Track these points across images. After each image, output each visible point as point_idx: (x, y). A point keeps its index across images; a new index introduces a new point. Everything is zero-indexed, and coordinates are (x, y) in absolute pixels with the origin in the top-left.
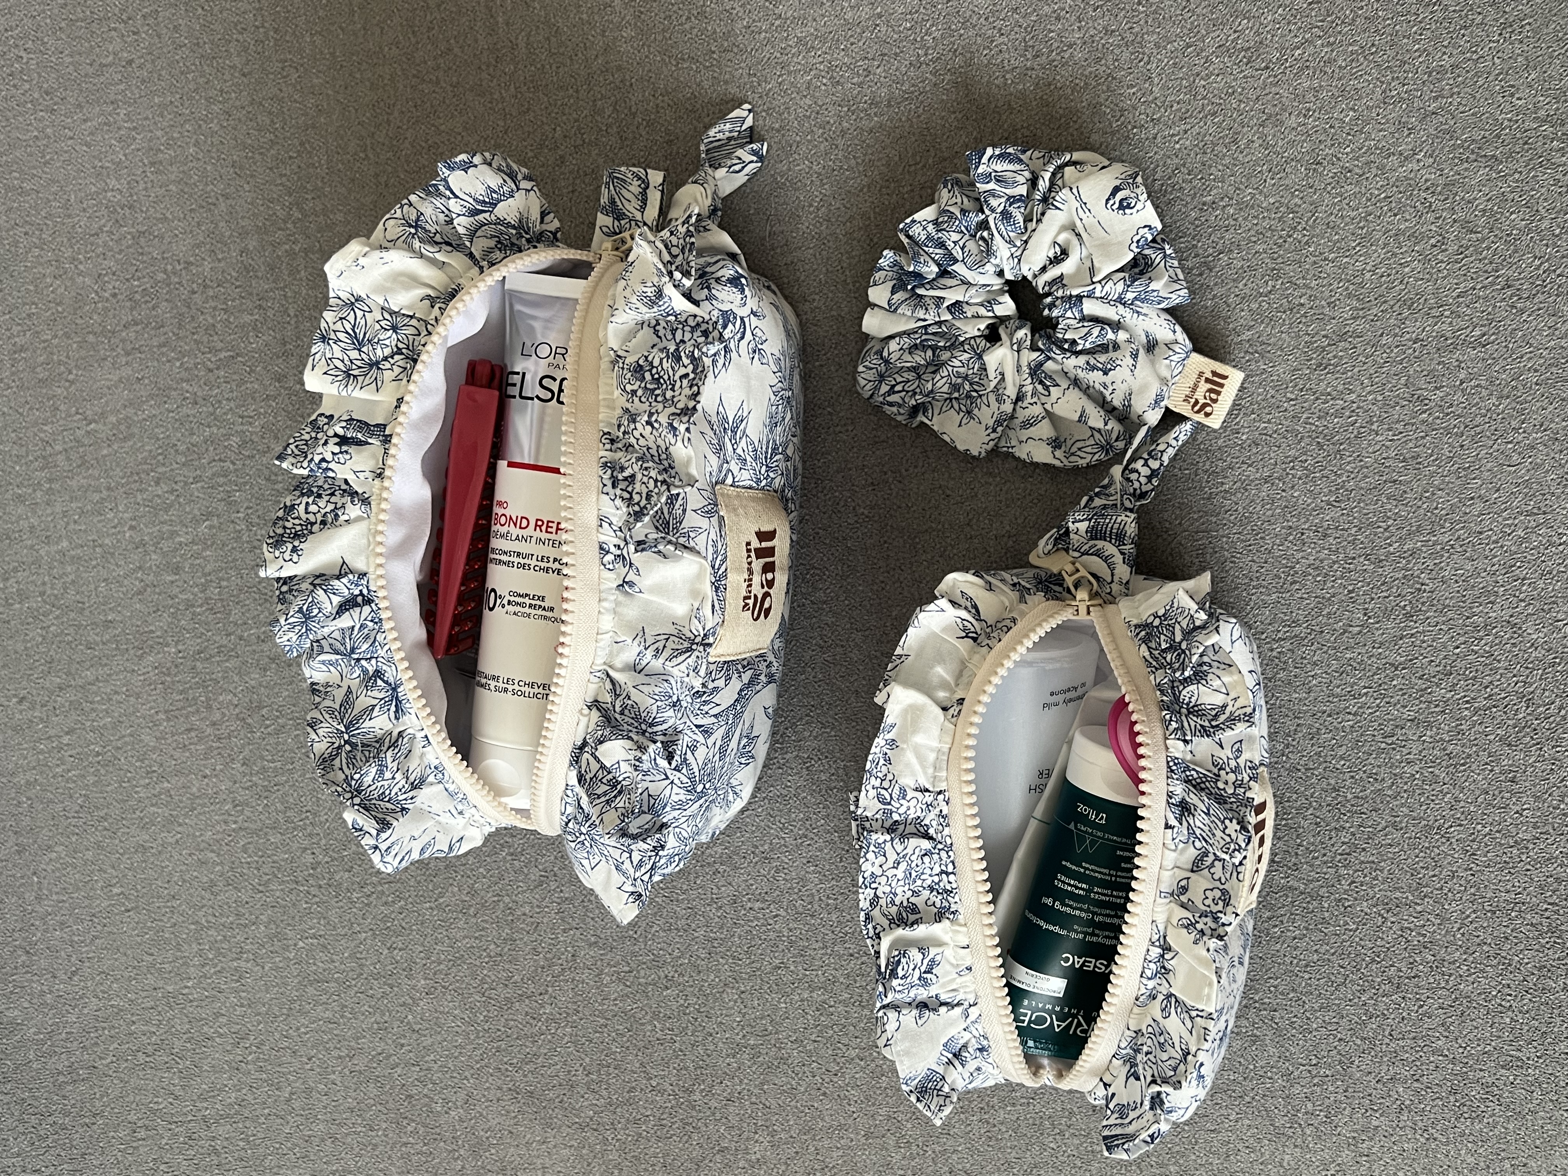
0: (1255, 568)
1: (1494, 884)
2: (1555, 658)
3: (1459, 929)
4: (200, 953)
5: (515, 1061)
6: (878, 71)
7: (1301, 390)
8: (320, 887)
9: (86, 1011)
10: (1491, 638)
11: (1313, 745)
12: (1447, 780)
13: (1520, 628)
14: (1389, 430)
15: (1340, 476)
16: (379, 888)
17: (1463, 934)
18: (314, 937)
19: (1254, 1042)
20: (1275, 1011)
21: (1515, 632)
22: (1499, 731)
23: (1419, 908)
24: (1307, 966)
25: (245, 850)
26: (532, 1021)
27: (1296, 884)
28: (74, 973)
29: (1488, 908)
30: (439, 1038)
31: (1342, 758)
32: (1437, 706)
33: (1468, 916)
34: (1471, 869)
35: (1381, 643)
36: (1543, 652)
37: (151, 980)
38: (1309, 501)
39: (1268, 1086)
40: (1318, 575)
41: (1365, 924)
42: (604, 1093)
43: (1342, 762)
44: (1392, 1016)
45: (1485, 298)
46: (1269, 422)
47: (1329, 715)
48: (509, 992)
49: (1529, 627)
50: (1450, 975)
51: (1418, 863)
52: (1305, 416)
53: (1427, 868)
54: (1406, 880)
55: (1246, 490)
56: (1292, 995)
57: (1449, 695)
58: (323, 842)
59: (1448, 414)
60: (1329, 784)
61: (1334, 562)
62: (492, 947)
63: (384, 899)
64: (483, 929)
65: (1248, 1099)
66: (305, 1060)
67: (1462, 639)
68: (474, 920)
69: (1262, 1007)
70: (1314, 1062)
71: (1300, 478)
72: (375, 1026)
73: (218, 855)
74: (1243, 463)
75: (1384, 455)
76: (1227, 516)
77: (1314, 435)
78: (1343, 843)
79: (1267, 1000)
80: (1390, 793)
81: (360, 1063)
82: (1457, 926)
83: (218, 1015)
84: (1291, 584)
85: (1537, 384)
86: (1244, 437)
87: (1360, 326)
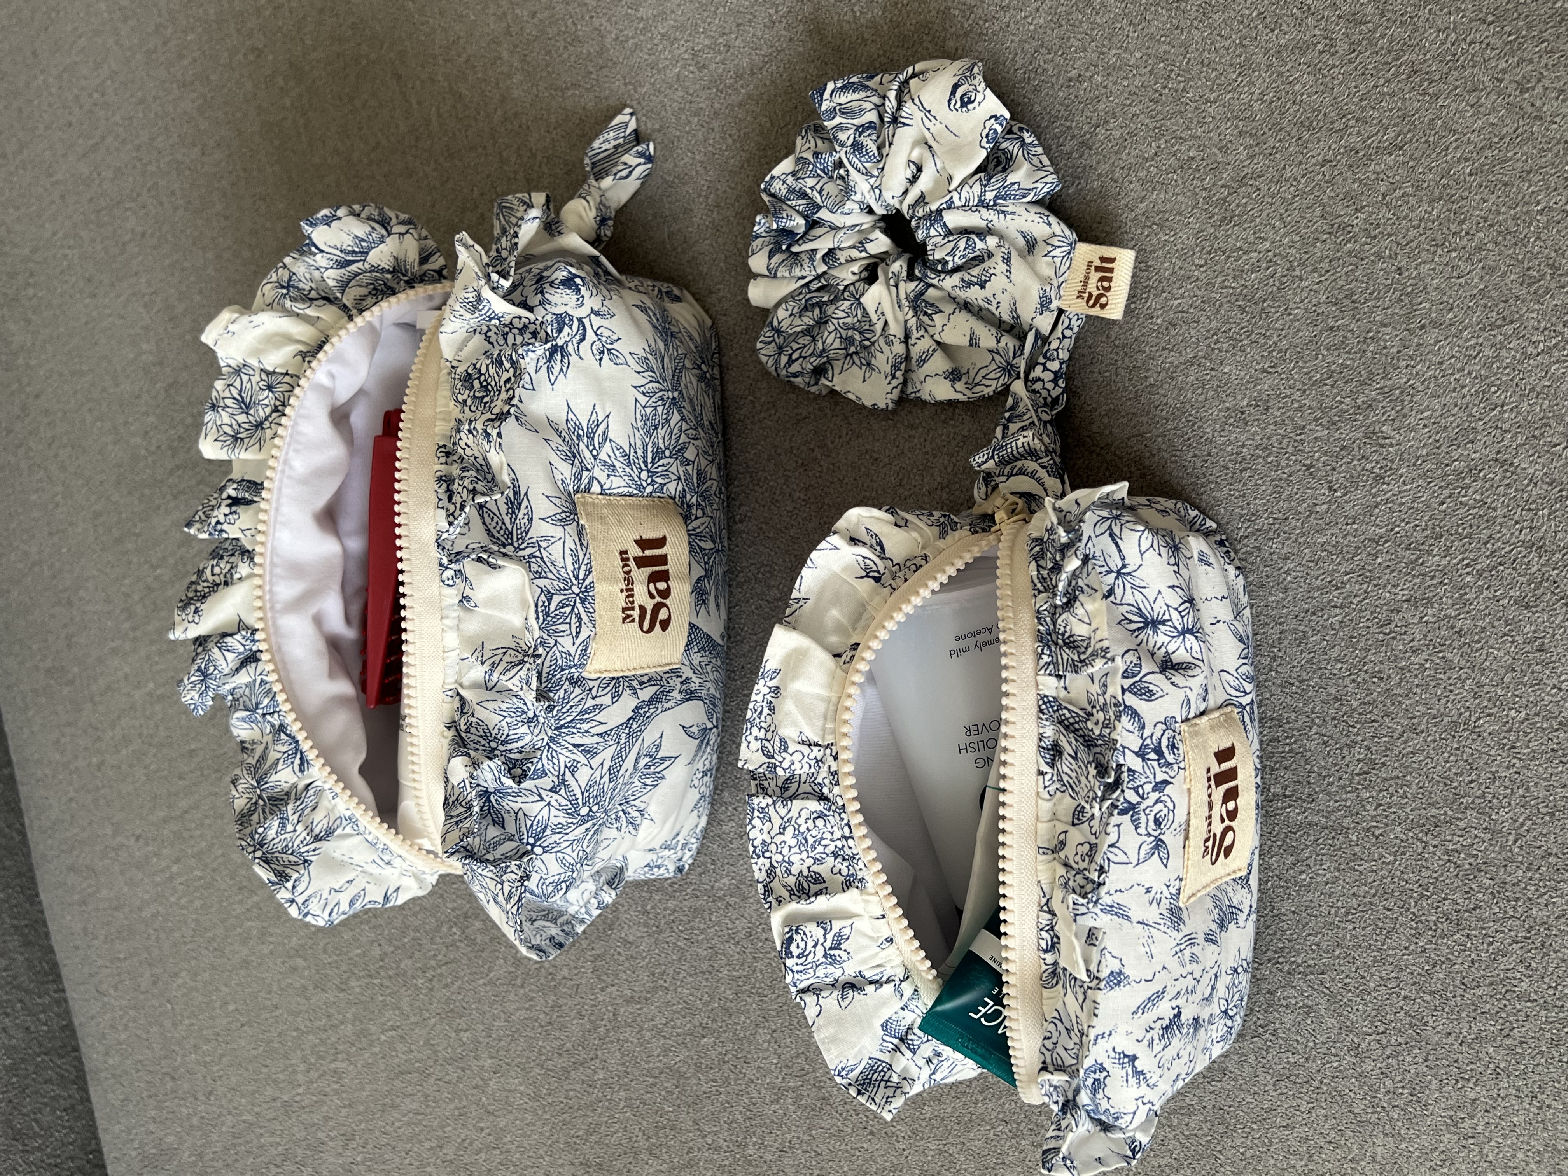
0: (1199, 465)
1: (1545, 779)
2: (1561, 491)
3: (1515, 841)
4: (304, 1060)
5: (581, 1133)
6: (737, 43)
7: (1209, 253)
8: (390, 977)
9: (224, 1129)
10: (1479, 483)
11: (1302, 652)
12: (1463, 663)
13: (1511, 464)
14: (1314, 271)
15: (1269, 337)
16: (439, 971)
17: (1521, 847)
18: (393, 1028)
19: (1307, 1014)
20: (1322, 974)
21: (1507, 471)
22: (1512, 593)
23: (1462, 824)
24: (1347, 914)
25: (325, 951)
26: (589, 1089)
27: (1316, 819)
28: (210, 1093)
29: (1544, 810)
30: (511, 1117)
31: (1337, 661)
32: (1433, 578)
33: (1523, 824)
34: (1514, 765)
35: (1354, 518)
36: (1545, 487)
37: (269, 1092)
38: (1242, 373)
39: (1335, 1065)
40: (1268, 456)
41: (1404, 853)
42: (666, 1157)
43: (1339, 666)
44: (1460, 960)
45: (1392, 94)
46: (1182, 297)
47: (1314, 614)
48: (562, 1062)
49: (1523, 462)
50: (1517, 900)
51: (1450, 769)
52: (1219, 280)
53: (1462, 774)
54: (1439, 793)
55: (1173, 378)
56: (1337, 953)
57: (1444, 562)
58: (386, 932)
59: (1375, 237)
60: (1329, 695)
61: (1284, 437)
62: (542, 1016)
63: (444, 982)
64: (532, 999)
65: (1316, 1084)
66: (403, 1154)
67: (1446, 493)
68: (522, 991)
69: (1308, 971)
70: (1381, 1029)
71: (1227, 351)
72: (457, 1113)
73: (306, 960)
74: (1164, 349)
75: (1314, 302)
76: (1158, 412)
77: (1233, 298)
78: (1359, 760)
79: (1310, 962)
80: (1399, 691)
81: (449, 1151)
82: (1511, 838)
83: (327, 1118)
84: (1241, 471)
85: (1471, 175)
86: (1159, 321)
87: (1259, 164)
